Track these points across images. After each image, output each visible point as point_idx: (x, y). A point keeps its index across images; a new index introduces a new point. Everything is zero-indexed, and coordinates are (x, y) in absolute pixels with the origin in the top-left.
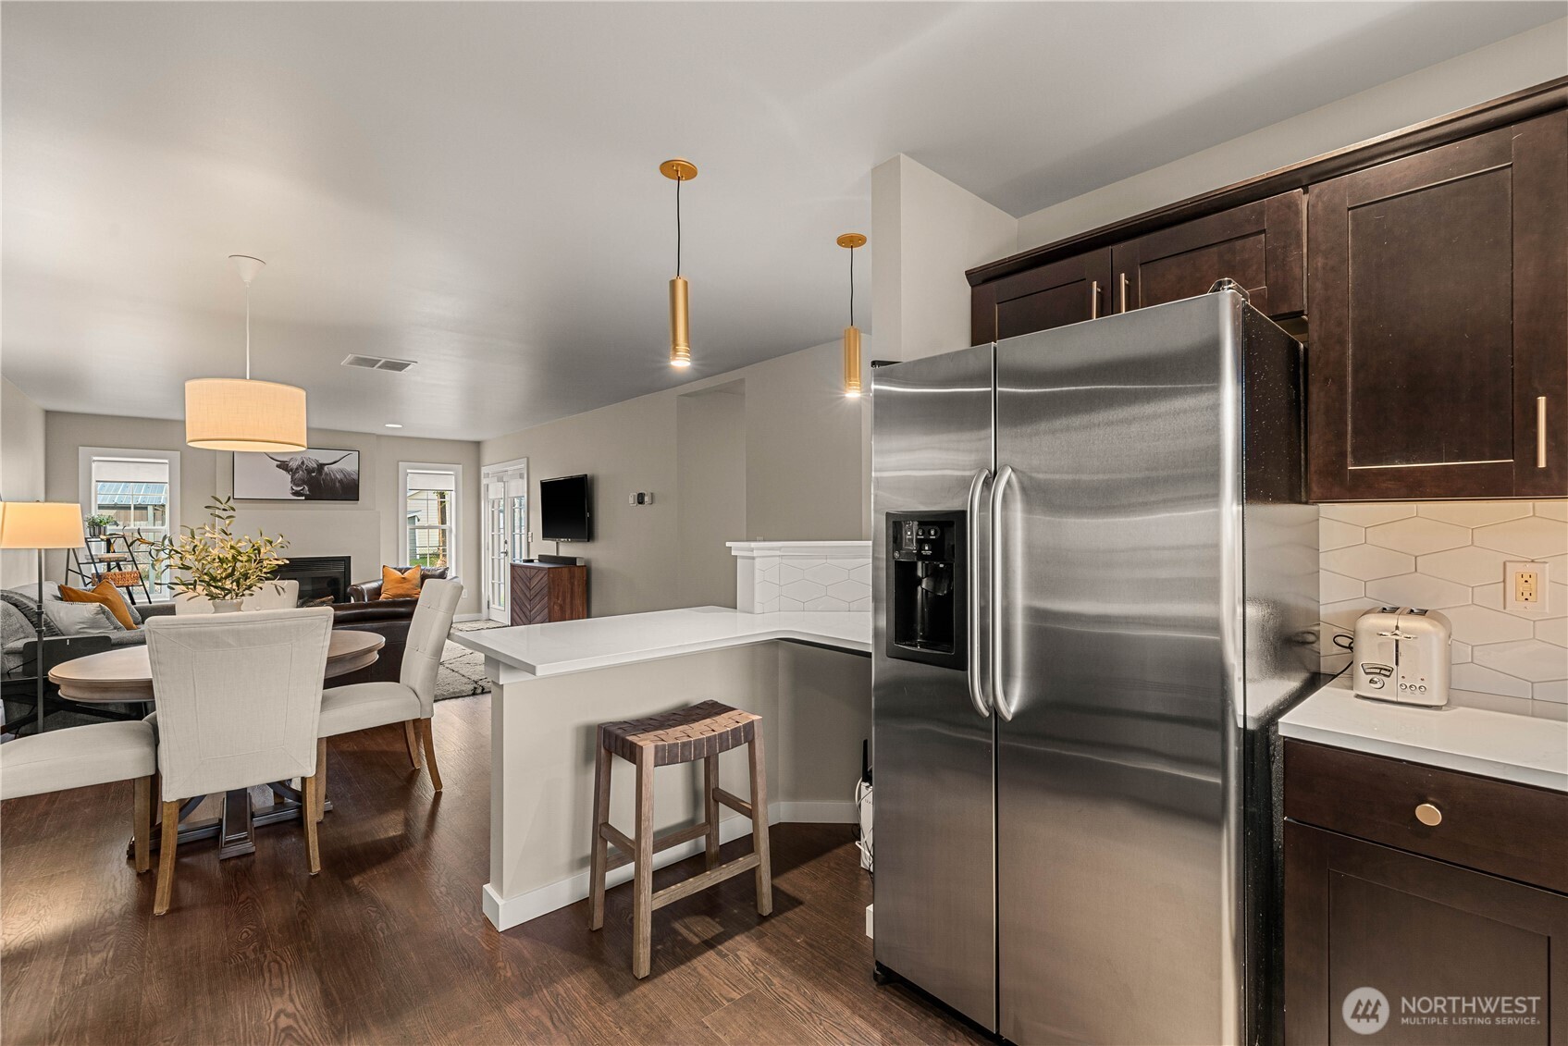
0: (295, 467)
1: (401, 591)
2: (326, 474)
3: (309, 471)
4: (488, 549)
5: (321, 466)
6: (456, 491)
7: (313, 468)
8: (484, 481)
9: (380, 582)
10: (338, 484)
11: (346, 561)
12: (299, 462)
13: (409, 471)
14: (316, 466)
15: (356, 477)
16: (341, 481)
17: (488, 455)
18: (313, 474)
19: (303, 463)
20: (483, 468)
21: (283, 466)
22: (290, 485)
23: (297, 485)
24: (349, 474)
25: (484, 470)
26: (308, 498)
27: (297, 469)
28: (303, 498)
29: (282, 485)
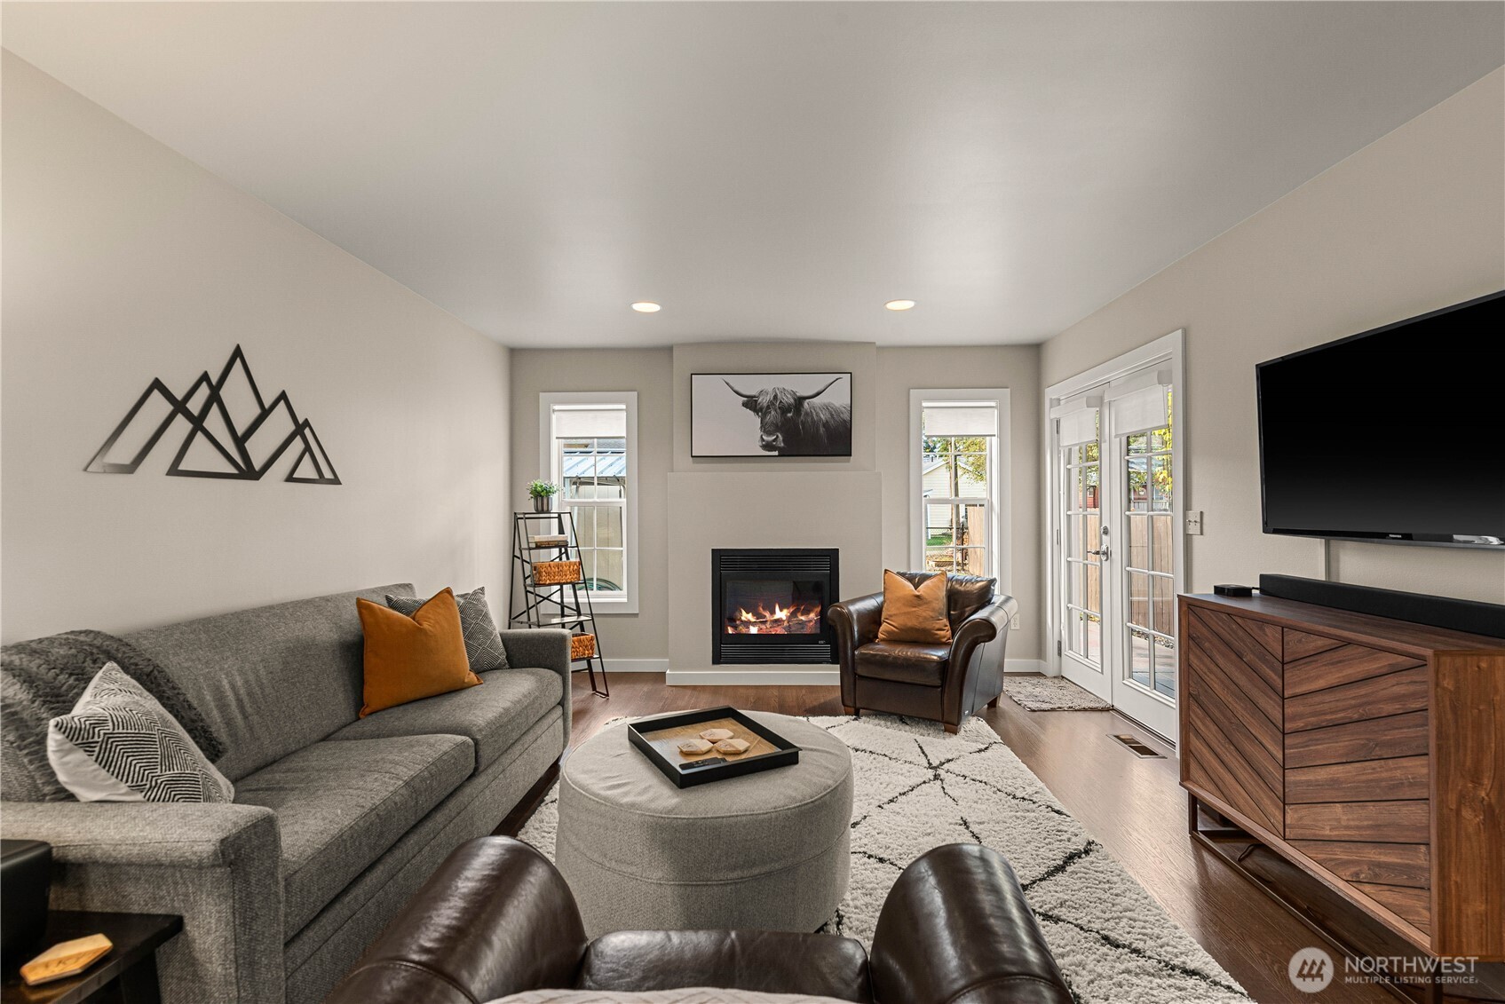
0: (765, 405)
1: (912, 623)
2: (807, 414)
3: (784, 410)
4: (1059, 542)
5: (800, 400)
6: (1000, 437)
7: (789, 405)
8: (1050, 414)
9: (880, 599)
10: (822, 430)
11: (833, 555)
12: (769, 397)
13: (924, 404)
14: (792, 401)
15: (846, 416)
16: (826, 425)
17: (1056, 364)
18: (789, 415)
19: (775, 397)
20: (1047, 390)
21: (751, 403)
22: (759, 433)
23: (769, 434)
24: (838, 412)
25: (1050, 393)
26: (784, 453)
27: (768, 407)
28: (776, 453)
29: (747, 434)
